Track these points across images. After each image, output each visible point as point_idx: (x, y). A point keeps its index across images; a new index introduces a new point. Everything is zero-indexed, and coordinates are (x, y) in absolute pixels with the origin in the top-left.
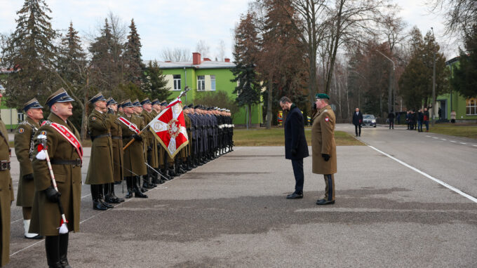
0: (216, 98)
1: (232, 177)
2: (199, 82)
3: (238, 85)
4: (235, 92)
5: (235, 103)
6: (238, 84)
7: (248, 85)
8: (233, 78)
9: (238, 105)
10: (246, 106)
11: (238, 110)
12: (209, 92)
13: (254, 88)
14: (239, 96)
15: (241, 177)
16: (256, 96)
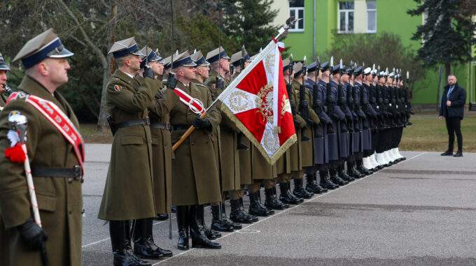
0: (377, 48)
1: (398, 215)
2: (343, 15)
3: (424, 23)
4: (416, 37)
5: (416, 60)
6: (423, 19)
7: (446, 22)
8: (415, 6)
9: (422, 63)
10: (440, 66)
11: (423, 75)
12: (361, 36)
13: (459, 29)
14: (427, 44)
15: (416, 215)
16: (461, 46)
